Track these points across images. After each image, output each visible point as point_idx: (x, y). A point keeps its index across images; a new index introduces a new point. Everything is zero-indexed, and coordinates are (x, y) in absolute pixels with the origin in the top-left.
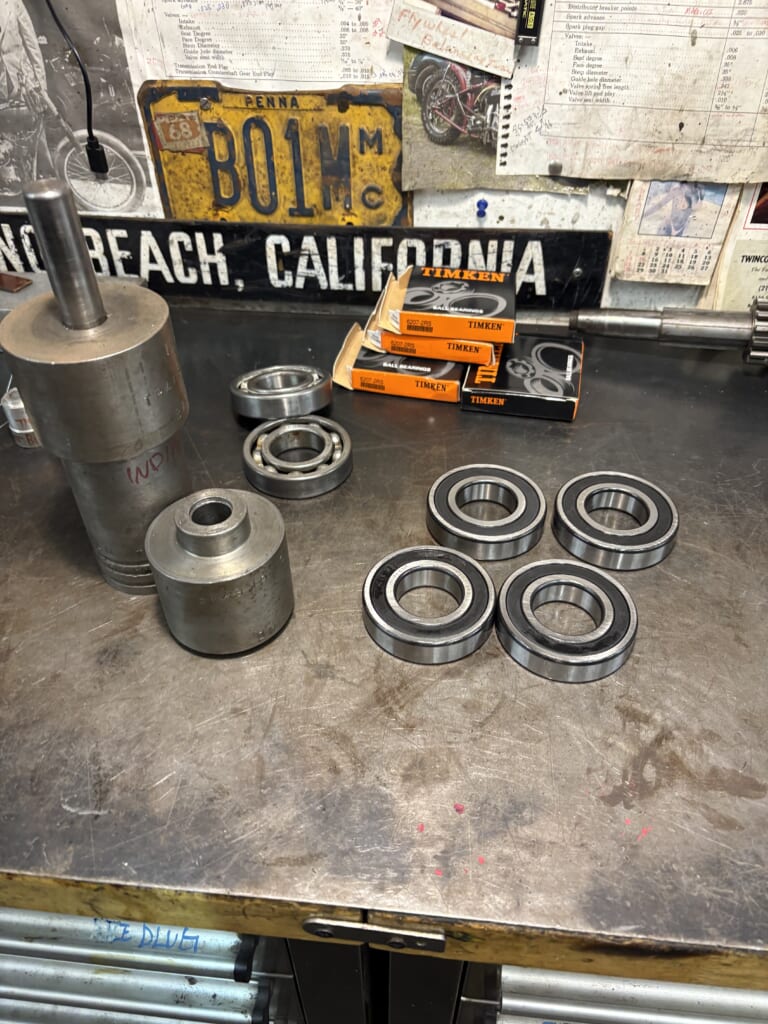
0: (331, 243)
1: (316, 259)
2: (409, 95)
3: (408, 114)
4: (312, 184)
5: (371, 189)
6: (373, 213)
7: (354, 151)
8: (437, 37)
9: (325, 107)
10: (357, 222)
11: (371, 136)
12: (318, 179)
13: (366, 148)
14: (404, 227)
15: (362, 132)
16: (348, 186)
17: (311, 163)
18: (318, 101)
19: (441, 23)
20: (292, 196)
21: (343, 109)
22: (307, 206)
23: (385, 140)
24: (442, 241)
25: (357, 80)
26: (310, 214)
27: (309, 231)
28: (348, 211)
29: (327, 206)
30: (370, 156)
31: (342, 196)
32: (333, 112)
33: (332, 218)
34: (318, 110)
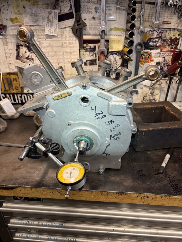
0: (11, 95)
1: (9, 98)
2: (19, 73)
3: (19, 75)
4: (7, 86)
5: (16, 87)
6: (17, 91)
7: (12, 81)
8: (22, 65)
9: (7, 75)
10: (15, 92)
11: (15, 79)
12: (8, 86)
13: (14, 81)
14: (22, 93)
15: (13, 79)
16: (12, 87)
17: (6, 83)
18: (5, 74)
19: (22, 63)
20: (4, 88)
21: (10, 75)
22: (7, 90)
23: (17, 79)
24: (29, 95)
25: (11, 71)
26: (7, 91)
27: (7, 94)
28: (13, 90)
29: (10, 90)
30: (15, 82)
31: (12, 88)
32: (8, 76)
33: (11, 92)
34: (6, 75)
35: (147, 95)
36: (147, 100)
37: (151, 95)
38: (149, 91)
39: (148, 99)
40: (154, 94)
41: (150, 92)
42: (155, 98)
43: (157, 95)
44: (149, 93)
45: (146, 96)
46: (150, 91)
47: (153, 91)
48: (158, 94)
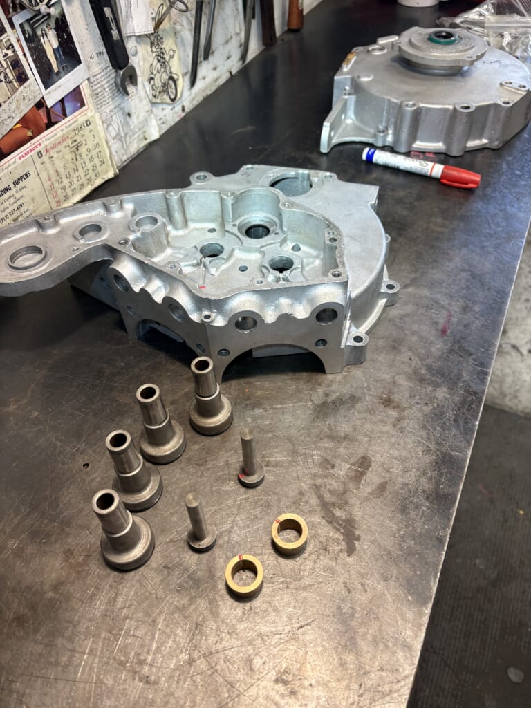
35: (155, 72)
36: (158, 90)
37: (161, 65)
38: (152, 51)
39: (160, 84)
40: (164, 59)
41: (156, 55)
42: (171, 72)
43: (172, 57)
44: (156, 61)
45: (153, 76)
46: (154, 54)
47: (161, 49)
48: (174, 52)
